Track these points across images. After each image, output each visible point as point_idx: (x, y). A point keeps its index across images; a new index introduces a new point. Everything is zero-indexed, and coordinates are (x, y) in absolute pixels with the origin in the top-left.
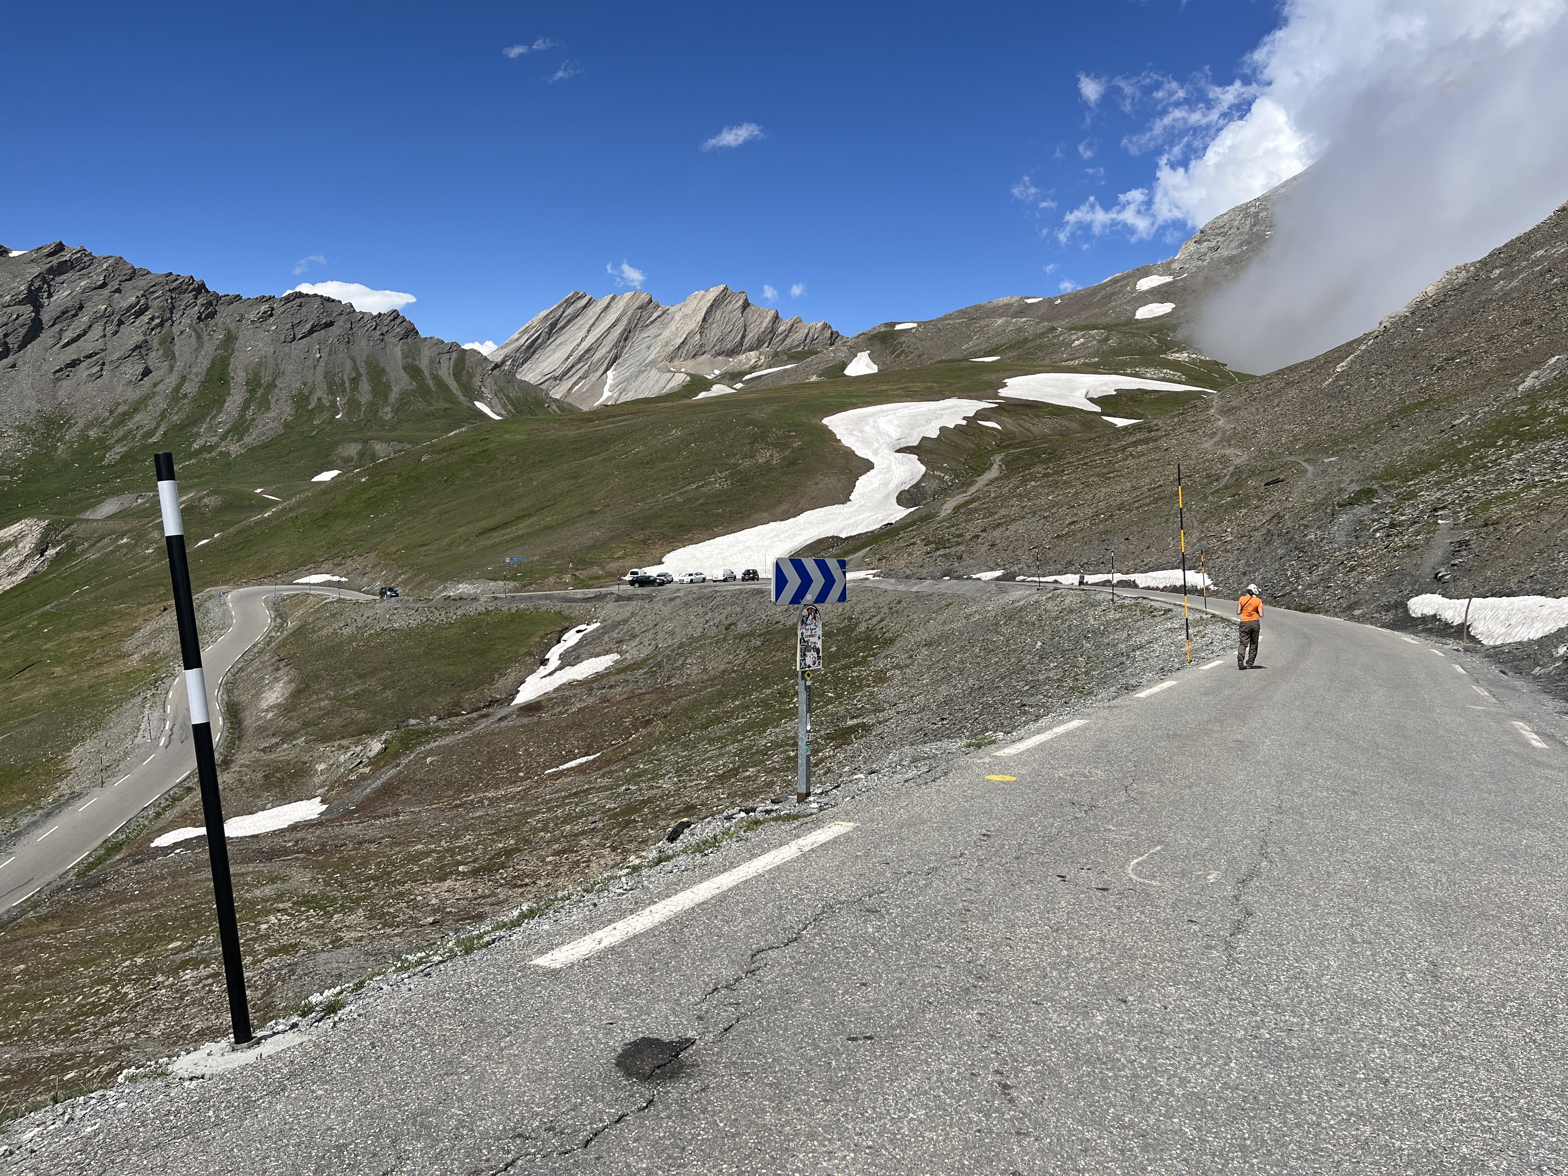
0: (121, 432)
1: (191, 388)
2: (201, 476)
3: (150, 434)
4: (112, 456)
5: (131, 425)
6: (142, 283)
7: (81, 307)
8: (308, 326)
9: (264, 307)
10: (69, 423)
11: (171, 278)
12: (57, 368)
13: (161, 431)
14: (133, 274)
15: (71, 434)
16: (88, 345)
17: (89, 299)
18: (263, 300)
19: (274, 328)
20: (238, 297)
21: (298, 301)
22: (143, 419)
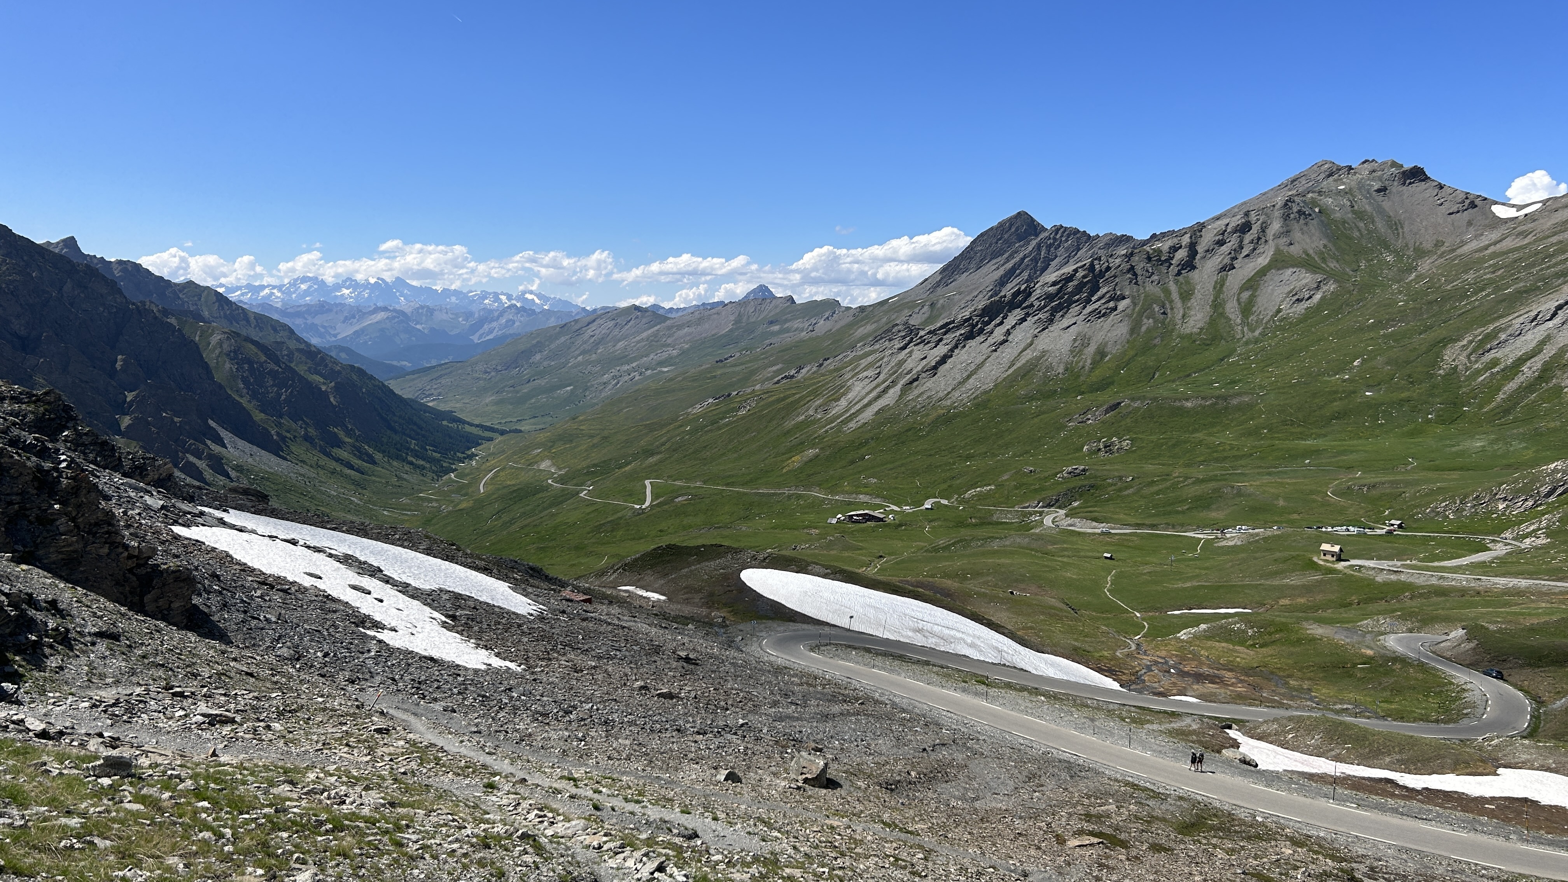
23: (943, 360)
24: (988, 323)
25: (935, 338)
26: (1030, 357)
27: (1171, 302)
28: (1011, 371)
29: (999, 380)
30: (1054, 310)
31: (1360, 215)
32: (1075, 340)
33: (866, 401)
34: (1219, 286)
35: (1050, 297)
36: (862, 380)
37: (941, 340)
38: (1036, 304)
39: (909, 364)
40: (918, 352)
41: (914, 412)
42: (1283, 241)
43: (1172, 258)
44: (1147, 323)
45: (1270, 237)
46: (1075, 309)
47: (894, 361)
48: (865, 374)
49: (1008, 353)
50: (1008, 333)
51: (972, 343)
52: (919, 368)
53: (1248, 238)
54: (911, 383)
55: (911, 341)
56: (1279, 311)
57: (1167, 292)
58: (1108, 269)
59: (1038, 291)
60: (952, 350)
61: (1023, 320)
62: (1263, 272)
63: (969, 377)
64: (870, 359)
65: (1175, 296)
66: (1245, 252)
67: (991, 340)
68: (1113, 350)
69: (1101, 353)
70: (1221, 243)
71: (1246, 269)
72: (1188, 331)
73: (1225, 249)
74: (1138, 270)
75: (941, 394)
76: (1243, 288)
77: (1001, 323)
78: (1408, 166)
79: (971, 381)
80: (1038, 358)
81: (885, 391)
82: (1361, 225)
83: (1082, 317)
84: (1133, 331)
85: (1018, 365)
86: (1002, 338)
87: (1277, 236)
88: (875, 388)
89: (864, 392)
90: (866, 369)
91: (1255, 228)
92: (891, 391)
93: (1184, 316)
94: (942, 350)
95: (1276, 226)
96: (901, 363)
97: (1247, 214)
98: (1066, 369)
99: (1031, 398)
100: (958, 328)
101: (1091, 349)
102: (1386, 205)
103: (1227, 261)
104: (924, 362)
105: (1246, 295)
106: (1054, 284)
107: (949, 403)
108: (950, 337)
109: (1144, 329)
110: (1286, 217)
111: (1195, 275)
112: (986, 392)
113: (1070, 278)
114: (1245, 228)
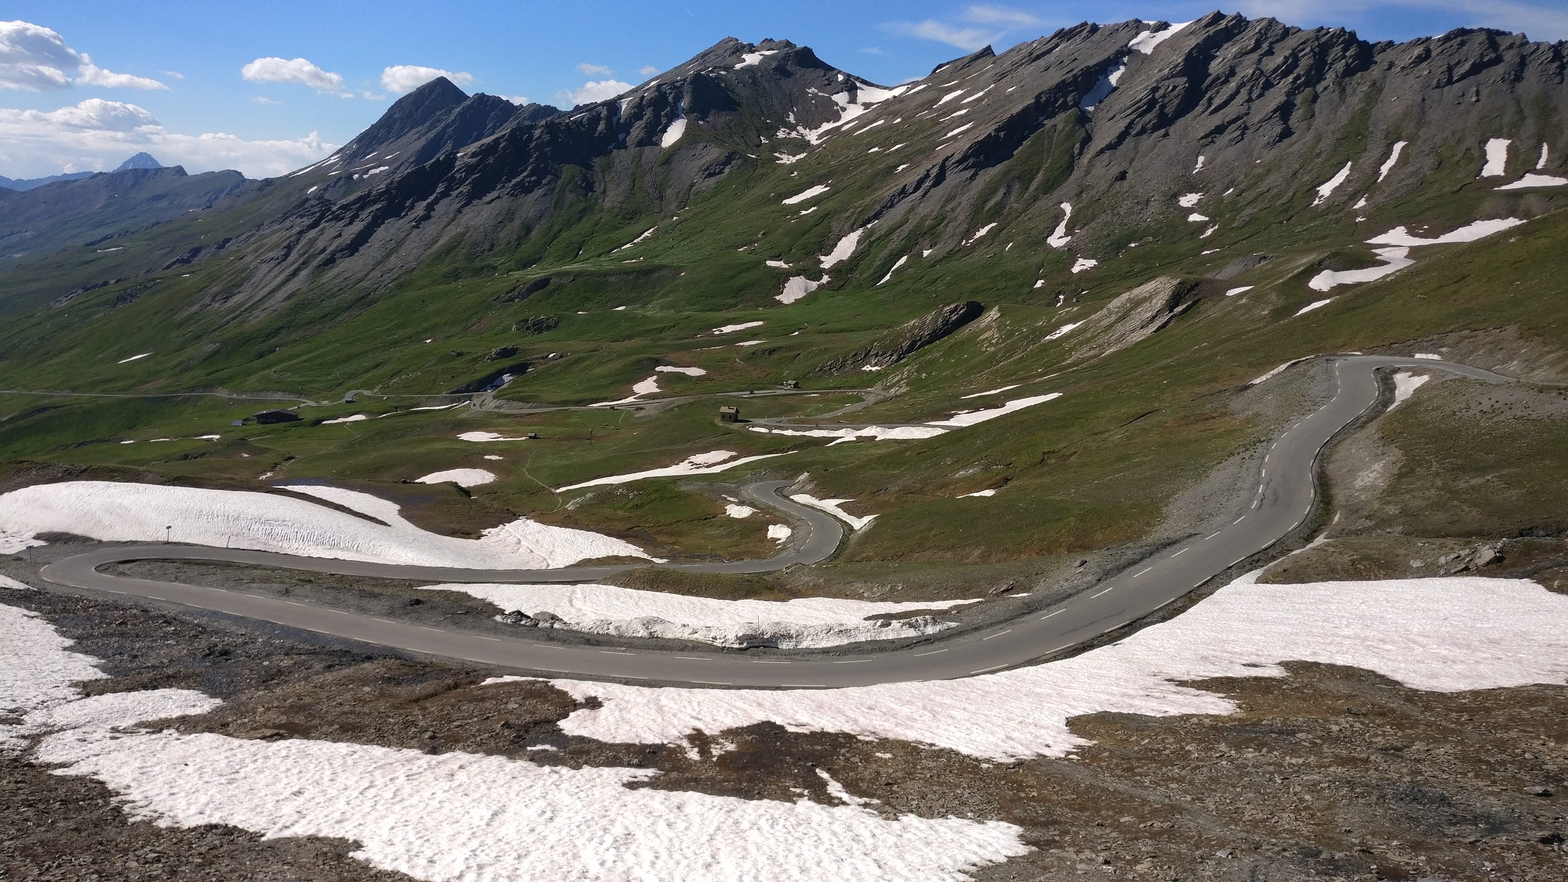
0: (1252, 195)
1: (1325, 147)
2: (1324, 238)
3: (1280, 195)
4: (1241, 219)
5: (1263, 187)
6: (1292, 42)
7: (1232, 73)
8: (1467, 66)
9: (1418, 51)
11: (1324, 32)
12: (1202, 135)
13: (1290, 193)
14: (1287, 32)
16: (1232, 110)
17: (1241, 63)
18: (1418, 42)
19: (1426, 73)
20: (1390, 44)
22: (1275, 181)
23: (361, 239)
25: (349, 214)
26: (453, 233)
29: (421, 259)
32: (497, 216)
35: (471, 169)
37: (356, 216)
38: (458, 176)
39: (323, 242)
40: (330, 229)
41: (330, 296)
47: (304, 240)
49: (429, 229)
50: (430, 208)
51: (390, 220)
52: (334, 247)
54: (326, 263)
55: (321, 218)
60: (369, 229)
61: (446, 193)
63: (389, 255)
67: (411, 215)
75: (358, 276)
78: (799, 46)
79: (392, 259)
80: (463, 235)
81: (295, 273)
83: (506, 191)
86: (423, 214)
88: (283, 270)
90: (271, 249)
92: (302, 274)
94: (358, 226)
96: (313, 241)
98: (492, 246)
100: (375, 202)
104: (338, 241)
106: (475, 155)
107: (368, 284)
108: (365, 212)
112: (410, 271)
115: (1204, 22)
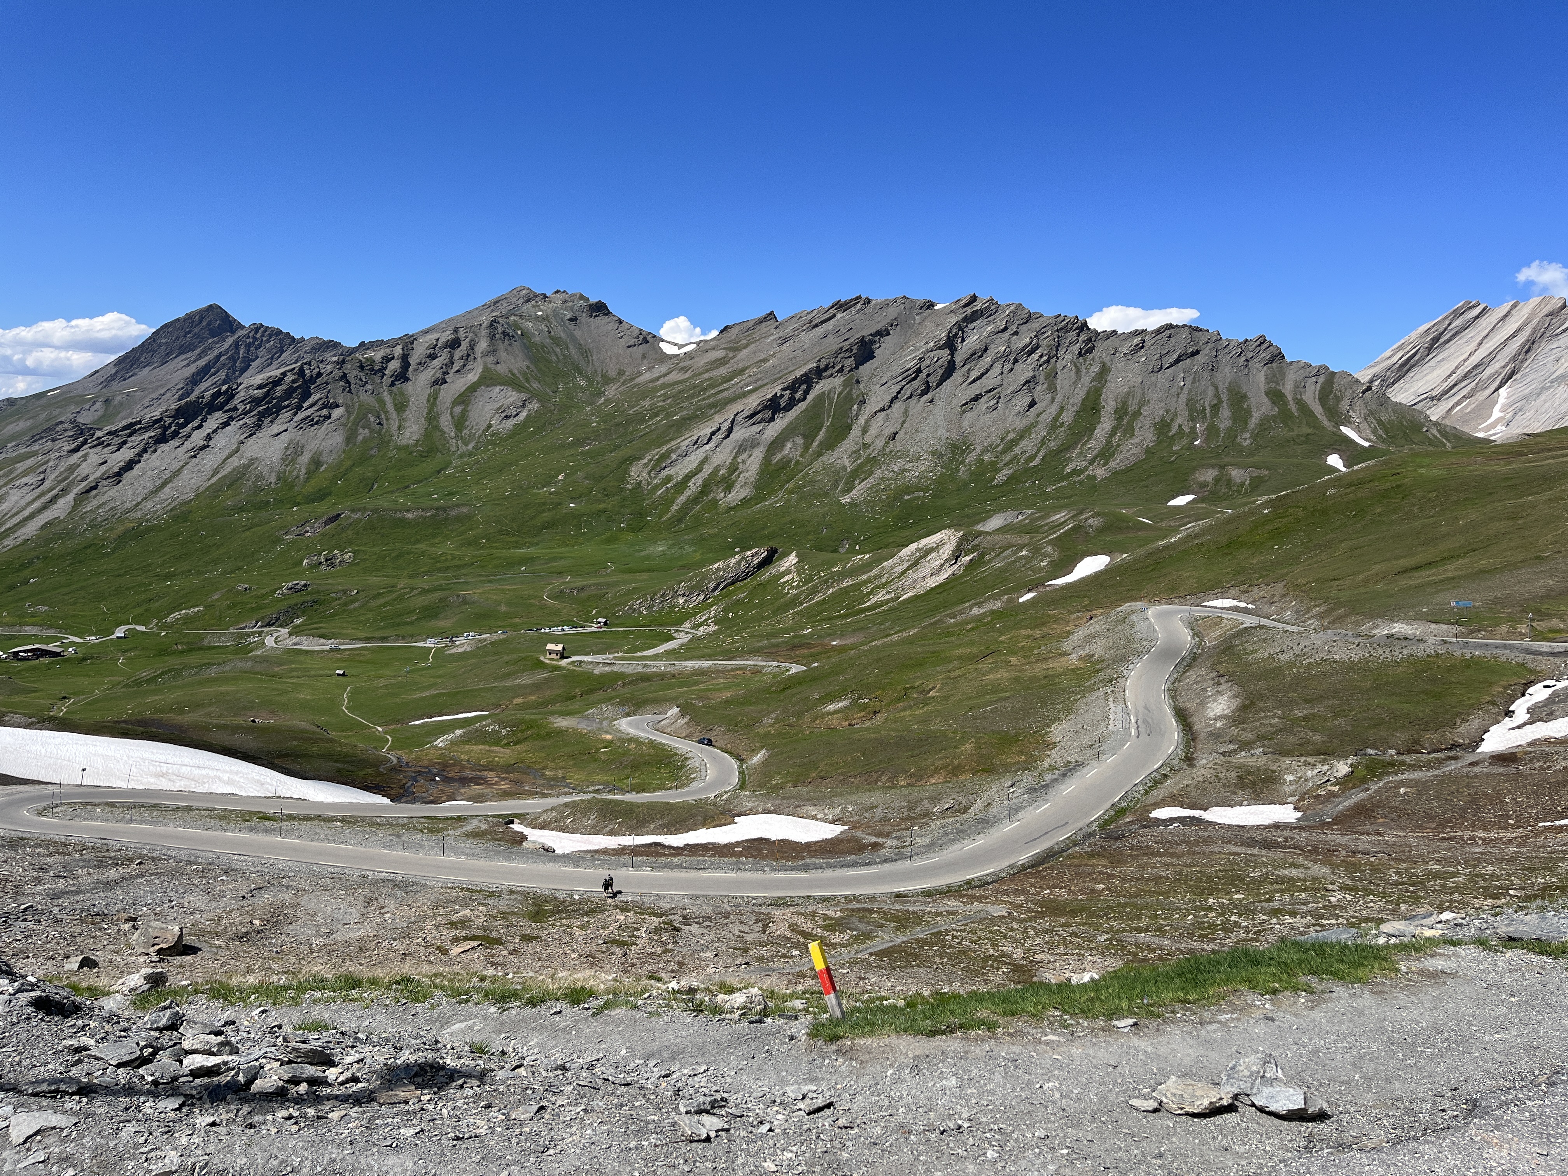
0: (1008, 457)
1: (1067, 417)
2: (1071, 497)
3: (1032, 458)
4: (1001, 477)
5: (1017, 450)
6: (1035, 325)
7: (986, 349)
8: (1175, 356)
9: (1137, 340)
10: (969, 449)
11: (1061, 318)
12: (964, 402)
13: (1040, 456)
14: (1029, 318)
15: (971, 458)
16: (988, 382)
17: (992, 342)
18: (1136, 333)
19: (1144, 359)
20: (1114, 332)
21: (1168, 332)
22: (1027, 445)
23: (129, 465)
24: (184, 425)
25: (117, 441)
26: (236, 464)
27: (386, 412)
28: (214, 479)
29: (201, 490)
30: (262, 416)
31: (556, 341)
32: (287, 448)
33: (26, 513)
34: (433, 399)
35: (256, 401)
36: (20, 487)
37: (125, 442)
38: (241, 407)
39: (84, 469)
40: (94, 456)
41: (94, 525)
42: (490, 359)
43: (385, 369)
44: (363, 433)
45: (478, 355)
46: (285, 415)
47: (63, 466)
48: (24, 480)
49: (210, 459)
50: (209, 437)
51: (163, 447)
52: (98, 474)
53: (458, 353)
54: (88, 491)
55: (85, 442)
56: (490, 426)
57: (382, 403)
58: (319, 375)
59: (242, 394)
60: (140, 455)
61: (226, 424)
62: (473, 388)
63: (163, 485)
64: (30, 462)
65: (390, 406)
66: (456, 367)
67: (188, 445)
68: (329, 459)
69: (316, 463)
70: (432, 357)
71: (457, 384)
72: (404, 442)
73: (436, 363)
74: (351, 377)
75: (128, 505)
76: (455, 403)
77: (200, 426)
78: (593, 300)
79: (167, 490)
80: (246, 467)
81: (53, 501)
82: (558, 350)
83: (293, 424)
84: (350, 439)
85: (223, 473)
86: (202, 443)
87: (485, 355)
88: (39, 497)
89: (23, 503)
90: (24, 474)
91: (464, 345)
92: (61, 502)
93: (399, 428)
94: (126, 454)
95: (483, 345)
96: (73, 468)
97: (456, 330)
98: (279, 479)
99: (241, 510)
100: (146, 429)
101: (305, 458)
102: (578, 333)
103: (439, 375)
104: (104, 468)
105: (458, 409)
106: (260, 387)
107: (139, 514)
108: (136, 439)
109: (360, 438)
110: (492, 337)
111: (408, 387)
112: (185, 503)
113: (277, 382)
114: (454, 344)
115: (962, 303)
